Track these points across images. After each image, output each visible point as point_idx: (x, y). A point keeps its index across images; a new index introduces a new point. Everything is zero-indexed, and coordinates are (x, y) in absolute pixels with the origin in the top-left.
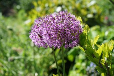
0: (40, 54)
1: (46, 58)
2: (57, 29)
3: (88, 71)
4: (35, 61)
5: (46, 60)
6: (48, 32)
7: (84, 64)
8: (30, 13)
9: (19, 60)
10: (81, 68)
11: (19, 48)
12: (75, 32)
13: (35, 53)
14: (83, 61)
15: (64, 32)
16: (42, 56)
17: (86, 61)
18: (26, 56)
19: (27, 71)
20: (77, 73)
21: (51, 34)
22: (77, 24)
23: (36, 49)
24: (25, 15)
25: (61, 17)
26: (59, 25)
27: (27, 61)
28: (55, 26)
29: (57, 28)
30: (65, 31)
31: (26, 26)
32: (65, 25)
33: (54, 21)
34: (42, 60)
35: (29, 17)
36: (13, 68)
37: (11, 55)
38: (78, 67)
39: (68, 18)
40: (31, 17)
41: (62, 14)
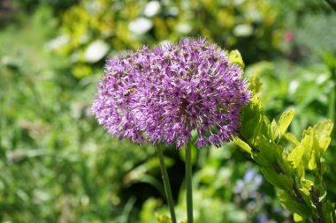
0: (99, 140)
1: (115, 152)
2: (177, 94)
3: (239, 194)
4: (83, 162)
5: (115, 159)
6: (149, 101)
7: (226, 173)
8: (66, 17)
9: (39, 158)
10: (218, 184)
11: (38, 123)
12: (228, 103)
13: (83, 138)
14: (223, 163)
15: (198, 102)
16: (104, 146)
17: (231, 164)
18: (58, 146)
19: (57, 189)
20: (204, 198)
21: (160, 107)
22: (235, 79)
23: (86, 126)
24: (53, 23)
25: (189, 58)
26: (182, 81)
27: (60, 160)
28: (173, 83)
29: (179, 89)
30: (200, 98)
31: (53, 54)
32: (202, 82)
33: (167, 69)
34: (102, 158)
35: (64, 30)
36: (21, 183)
37: (14, 143)
38: (208, 181)
39: (209, 59)
40: (72, 30)
41: (192, 49)
